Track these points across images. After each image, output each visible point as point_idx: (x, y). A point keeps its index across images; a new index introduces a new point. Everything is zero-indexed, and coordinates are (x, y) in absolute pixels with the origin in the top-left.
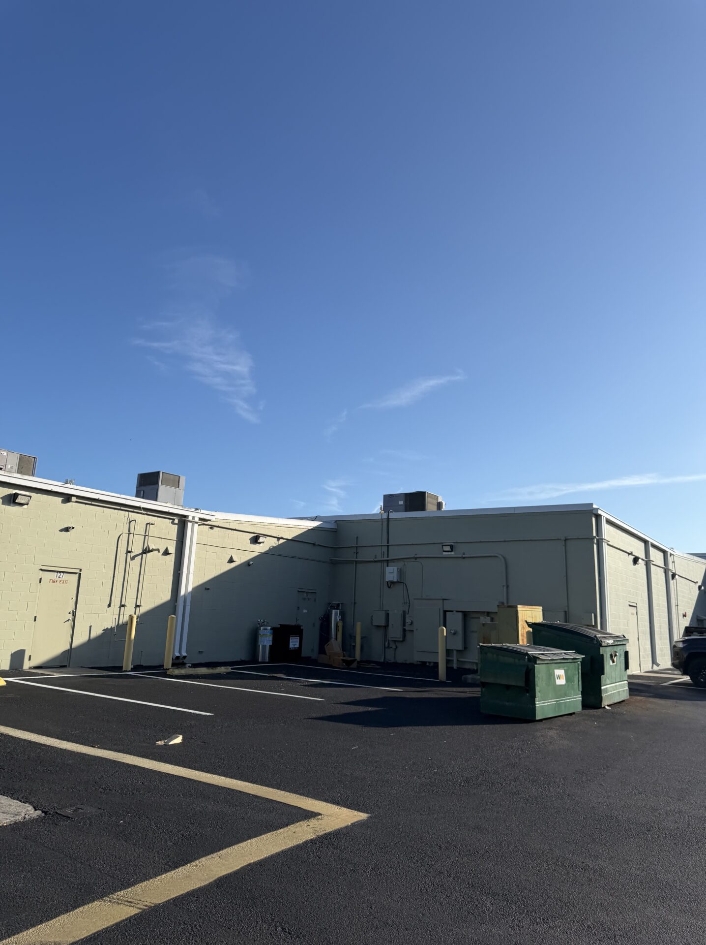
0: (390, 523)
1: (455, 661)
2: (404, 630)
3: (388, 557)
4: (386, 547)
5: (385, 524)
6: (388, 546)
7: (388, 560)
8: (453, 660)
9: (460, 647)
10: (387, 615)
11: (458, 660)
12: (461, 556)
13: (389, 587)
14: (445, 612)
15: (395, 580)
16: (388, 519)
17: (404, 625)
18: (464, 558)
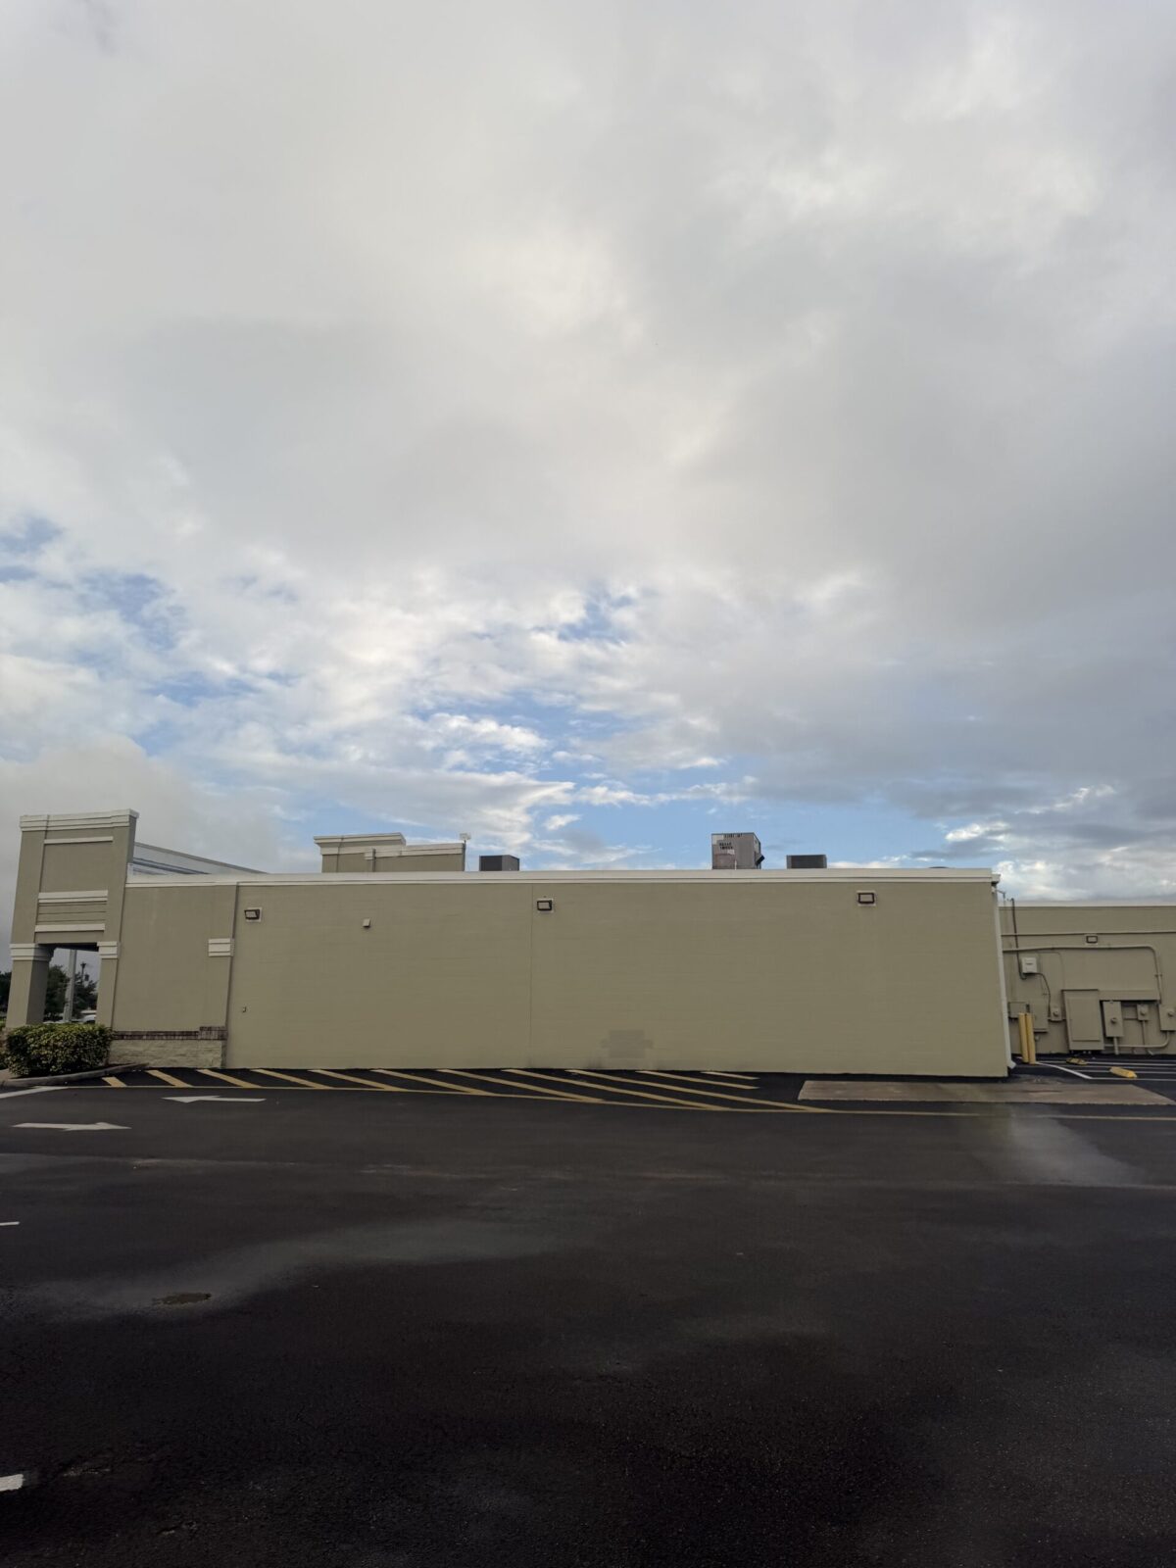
0: (1017, 913)
1: (1116, 1048)
2: (1050, 1021)
3: (1017, 946)
4: (1014, 938)
5: (1010, 913)
6: (1016, 936)
7: (1018, 952)
8: (1113, 1048)
9: (1120, 1034)
10: (1028, 1006)
11: (1120, 1048)
12: (1107, 946)
13: (1023, 979)
14: (1101, 1002)
15: (1035, 971)
16: (1013, 909)
17: (1049, 1015)
18: (1110, 949)
